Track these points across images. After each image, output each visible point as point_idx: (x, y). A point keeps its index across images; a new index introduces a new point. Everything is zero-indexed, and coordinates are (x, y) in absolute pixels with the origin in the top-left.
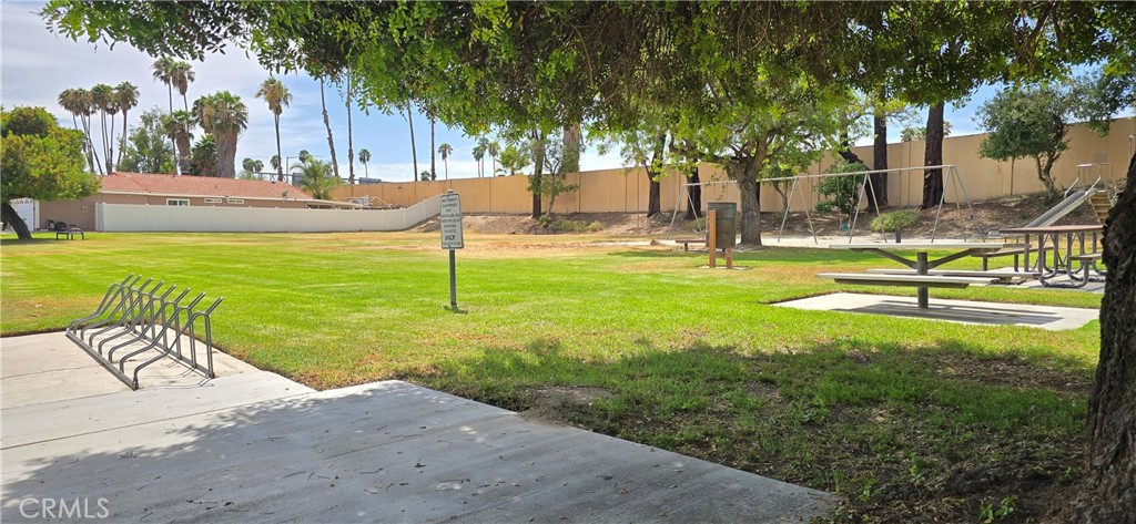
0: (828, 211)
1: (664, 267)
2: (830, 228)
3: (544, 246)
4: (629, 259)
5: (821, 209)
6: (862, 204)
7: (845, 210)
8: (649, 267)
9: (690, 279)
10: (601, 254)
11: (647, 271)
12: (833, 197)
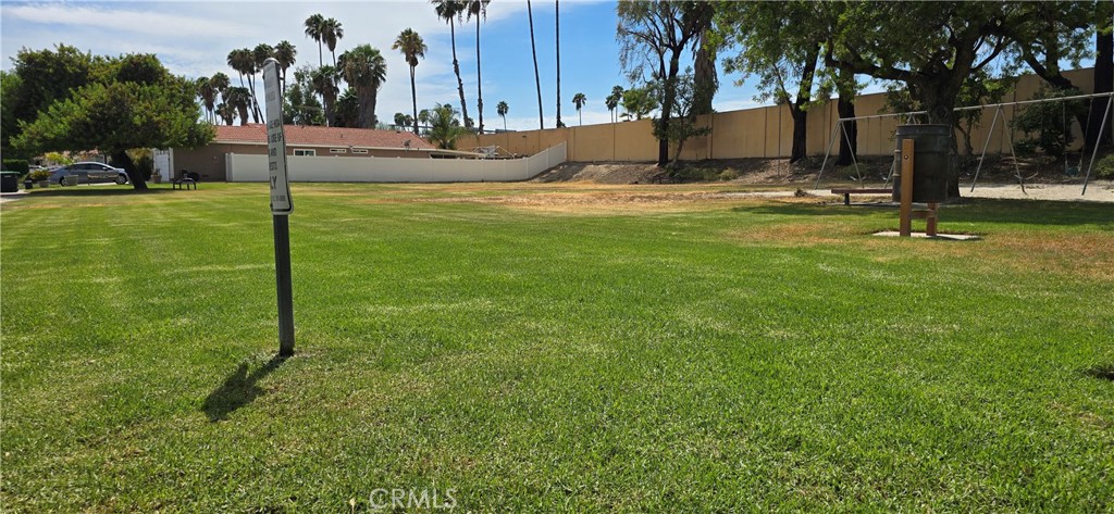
0: (1031, 153)
1: (821, 234)
2: (1025, 178)
4: (763, 218)
5: (1022, 150)
6: (1077, 144)
7: (1050, 150)
8: (794, 234)
9: (880, 266)
10: (722, 208)
11: (791, 243)
12: (1036, 135)
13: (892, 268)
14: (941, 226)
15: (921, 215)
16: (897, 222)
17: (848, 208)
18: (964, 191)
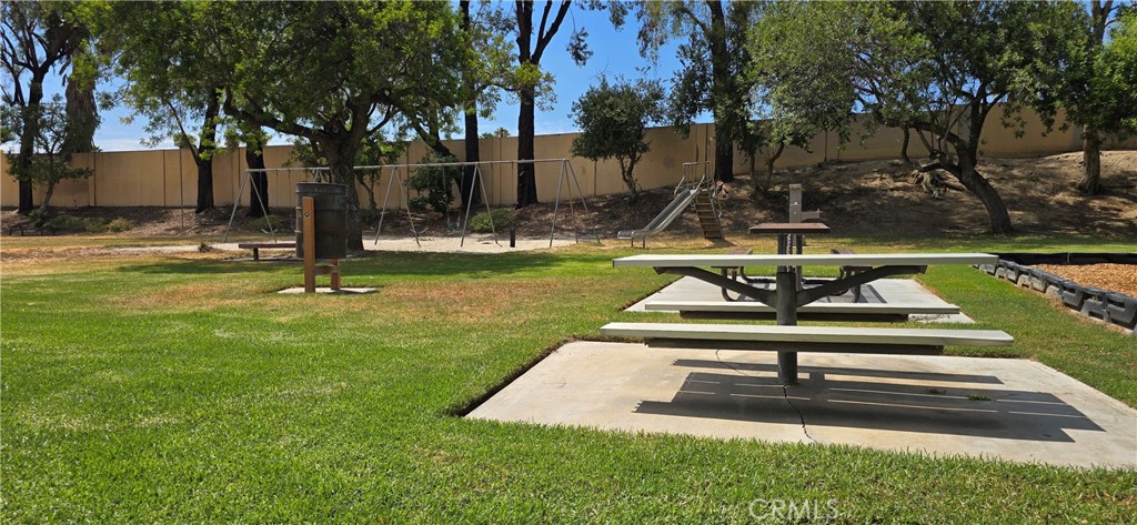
0: (423, 209)
1: (223, 295)
2: (420, 231)
3: (13, 256)
4: (156, 278)
5: (416, 206)
6: (456, 203)
7: (438, 208)
8: (191, 296)
9: (280, 326)
10: (105, 268)
11: (186, 308)
12: (426, 194)
13: (293, 328)
14: (344, 280)
15: (325, 270)
16: (301, 278)
17: (257, 264)
18: (368, 244)
